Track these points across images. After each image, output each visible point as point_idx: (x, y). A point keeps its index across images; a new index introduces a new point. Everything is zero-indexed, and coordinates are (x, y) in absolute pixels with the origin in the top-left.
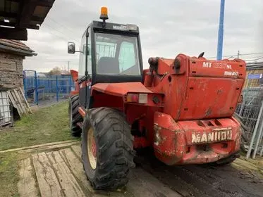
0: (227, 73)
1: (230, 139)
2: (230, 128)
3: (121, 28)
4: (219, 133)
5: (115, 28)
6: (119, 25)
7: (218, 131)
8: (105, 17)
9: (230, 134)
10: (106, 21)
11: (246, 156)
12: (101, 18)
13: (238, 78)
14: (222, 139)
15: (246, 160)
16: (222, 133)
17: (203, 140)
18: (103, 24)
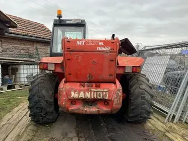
0: (99, 49)
1: (107, 98)
2: (106, 90)
3: (72, 22)
4: (95, 93)
5: (67, 22)
6: (71, 20)
7: (94, 91)
8: (60, 16)
9: (106, 95)
10: (61, 18)
11: (165, 120)
12: (57, 17)
13: (111, 52)
14: (99, 98)
15: (164, 123)
16: (98, 93)
17: (80, 96)
18: (61, 21)
